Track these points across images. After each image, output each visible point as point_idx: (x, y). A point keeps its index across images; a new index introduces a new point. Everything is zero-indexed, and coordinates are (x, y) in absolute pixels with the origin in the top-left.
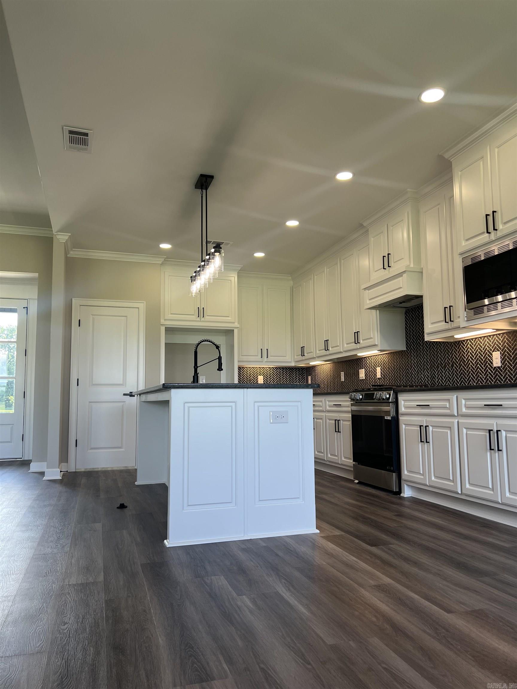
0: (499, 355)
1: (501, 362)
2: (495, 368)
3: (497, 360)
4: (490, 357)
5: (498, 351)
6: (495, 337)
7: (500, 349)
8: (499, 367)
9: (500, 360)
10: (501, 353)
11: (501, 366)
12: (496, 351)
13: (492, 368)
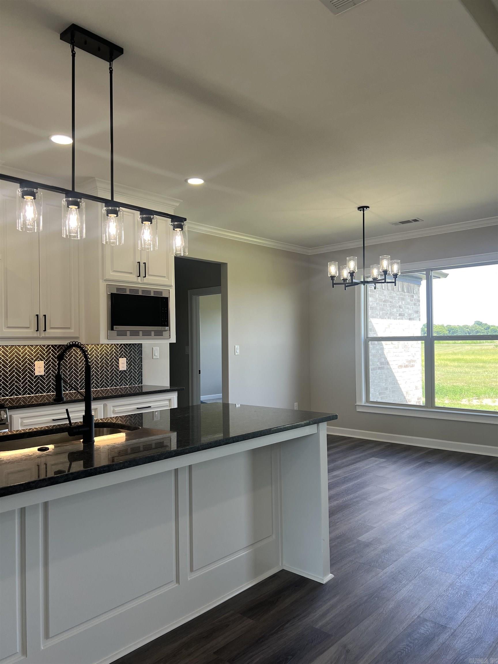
0: (44, 365)
1: (45, 371)
2: (36, 376)
3: (39, 368)
4: (30, 365)
5: (42, 360)
6: (38, 347)
7: (44, 359)
8: (41, 376)
9: (43, 369)
10: (45, 363)
11: (45, 375)
12: (39, 361)
13: (33, 376)
